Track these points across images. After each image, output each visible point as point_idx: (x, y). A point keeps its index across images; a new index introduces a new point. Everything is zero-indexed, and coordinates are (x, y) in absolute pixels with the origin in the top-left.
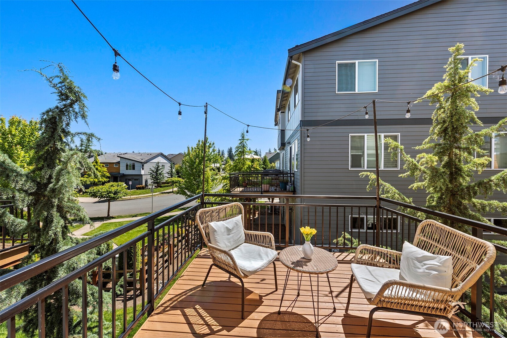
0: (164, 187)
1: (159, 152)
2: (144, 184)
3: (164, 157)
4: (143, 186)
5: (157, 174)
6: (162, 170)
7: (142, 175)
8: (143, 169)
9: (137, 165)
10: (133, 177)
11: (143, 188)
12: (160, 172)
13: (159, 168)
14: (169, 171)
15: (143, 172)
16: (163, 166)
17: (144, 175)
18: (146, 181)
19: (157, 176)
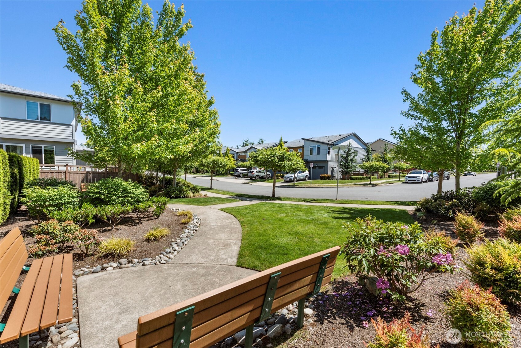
0: (357, 179)
1: (351, 132)
2: (329, 173)
3: (357, 140)
4: (328, 176)
5: (347, 160)
6: (353, 155)
7: (327, 161)
8: (329, 153)
9: (323, 147)
10: (317, 163)
11: (328, 178)
12: (351, 157)
13: (351, 152)
14: (364, 157)
15: (329, 158)
16: (356, 152)
17: (331, 161)
18: (333, 171)
19: (347, 163)
